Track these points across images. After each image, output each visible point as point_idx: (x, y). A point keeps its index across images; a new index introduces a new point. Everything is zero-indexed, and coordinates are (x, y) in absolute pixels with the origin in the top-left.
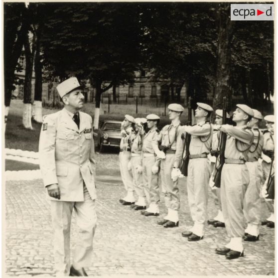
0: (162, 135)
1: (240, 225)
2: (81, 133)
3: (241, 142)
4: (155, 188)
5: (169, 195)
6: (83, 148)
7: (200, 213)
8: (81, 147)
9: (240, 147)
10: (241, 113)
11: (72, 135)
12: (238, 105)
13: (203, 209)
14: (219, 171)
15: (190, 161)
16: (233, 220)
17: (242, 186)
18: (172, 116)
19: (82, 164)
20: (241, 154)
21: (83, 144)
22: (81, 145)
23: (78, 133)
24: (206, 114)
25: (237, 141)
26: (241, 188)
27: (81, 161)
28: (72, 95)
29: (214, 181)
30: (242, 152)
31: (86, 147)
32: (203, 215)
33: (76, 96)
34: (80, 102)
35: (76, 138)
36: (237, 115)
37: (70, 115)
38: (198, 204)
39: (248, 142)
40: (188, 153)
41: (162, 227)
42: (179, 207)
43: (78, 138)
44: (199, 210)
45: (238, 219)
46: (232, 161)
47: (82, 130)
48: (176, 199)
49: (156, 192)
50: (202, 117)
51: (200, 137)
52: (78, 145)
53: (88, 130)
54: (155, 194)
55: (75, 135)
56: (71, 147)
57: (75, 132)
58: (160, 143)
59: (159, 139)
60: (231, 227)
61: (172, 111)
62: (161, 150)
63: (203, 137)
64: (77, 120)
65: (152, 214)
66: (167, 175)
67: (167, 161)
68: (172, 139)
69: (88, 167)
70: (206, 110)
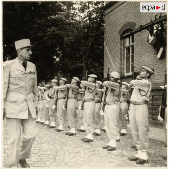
0: (49, 92)
1: (74, 123)
2: (27, 73)
3: (74, 91)
4: (47, 114)
5: (51, 115)
6: (29, 83)
7: (62, 121)
8: (27, 83)
9: (74, 93)
10: (74, 80)
11: (21, 74)
12: (74, 77)
13: (62, 119)
14: (67, 102)
15: (58, 100)
16: (71, 121)
17: (75, 108)
18: (53, 84)
19: (28, 94)
20: (74, 95)
21: (29, 81)
22: (27, 82)
23: (25, 73)
24: (64, 82)
25: (72, 90)
26: (74, 108)
27: (27, 92)
28: (24, 50)
29: (65, 106)
30: (74, 94)
31: (30, 83)
32: (63, 121)
33: (27, 51)
34: (28, 56)
35: (24, 76)
36: (73, 81)
37: (20, 62)
38: (61, 117)
39: (76, 91)
40: (57, 97)
41: (48, 128)
42: (56, 120)
43: (25, 77)
44: (61, 120)
45: (73, 120)
46: (71, 98)
47: (28, 72)
48: (54, 117)
49: (48, 116)
50: (63, 83)
51: (61, 91)
52: (25, 82)
53: (32, 72)
54: (47, 117)
55: (23, 75)
56: (20, 83)
57: (23, 73)
58: (48, 95)
59: (48, 93)
60: (71, 124)
61: (53, 82)
62: (48, 97)
63: (63, 91)
64: (25, 65)
65: (46, 125)
66: (51, 107)
67: (51, 102)
68: (53, 93)
69: (32, 97)
70: (64, 81)
